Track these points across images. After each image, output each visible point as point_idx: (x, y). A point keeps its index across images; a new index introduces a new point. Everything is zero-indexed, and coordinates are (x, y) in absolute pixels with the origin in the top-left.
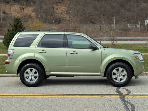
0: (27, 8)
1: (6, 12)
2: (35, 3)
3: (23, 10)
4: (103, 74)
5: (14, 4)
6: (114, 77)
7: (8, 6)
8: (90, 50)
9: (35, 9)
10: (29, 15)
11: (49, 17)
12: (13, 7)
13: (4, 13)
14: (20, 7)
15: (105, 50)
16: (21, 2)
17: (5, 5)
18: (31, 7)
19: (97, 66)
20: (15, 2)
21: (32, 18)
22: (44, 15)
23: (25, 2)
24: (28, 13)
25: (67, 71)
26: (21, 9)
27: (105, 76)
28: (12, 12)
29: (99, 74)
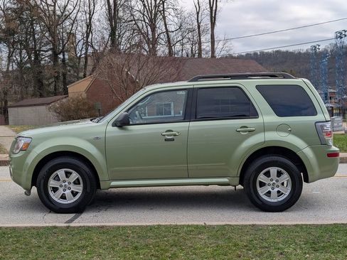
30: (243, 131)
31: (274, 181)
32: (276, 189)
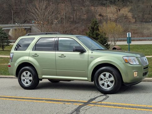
0: (123, 8)
1: (102, 14)
2: (131, 3)
3: (119, 11)
4: (90, 79)
5: (110, 6)
6: (101, 82)
7: (104, 8)
8: (78, 53)
9: (131, 9)
10: (125, 15)
11: (146, 16)
12: (109, 9)
13: (100, 15)
14: (116, 8)
15: (92, 53)
16: (117, 3)
17: (101, 7)
18: (127, 6)
19: (84, 71)
20: (111, 4)
21: (128, 18)
22: (140, 15)
23: (122, 2)
24: (124, 13)
25: (57, 75)
26: (117, 10)
27: (92, 81)
28: (107, 14)
29: (86, 79)
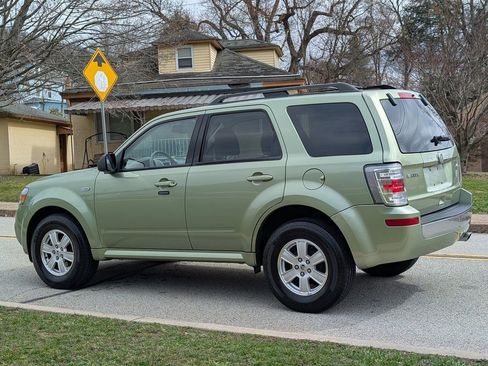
30: (256, 181)
31: (304, 263)
32: (307, 276)
